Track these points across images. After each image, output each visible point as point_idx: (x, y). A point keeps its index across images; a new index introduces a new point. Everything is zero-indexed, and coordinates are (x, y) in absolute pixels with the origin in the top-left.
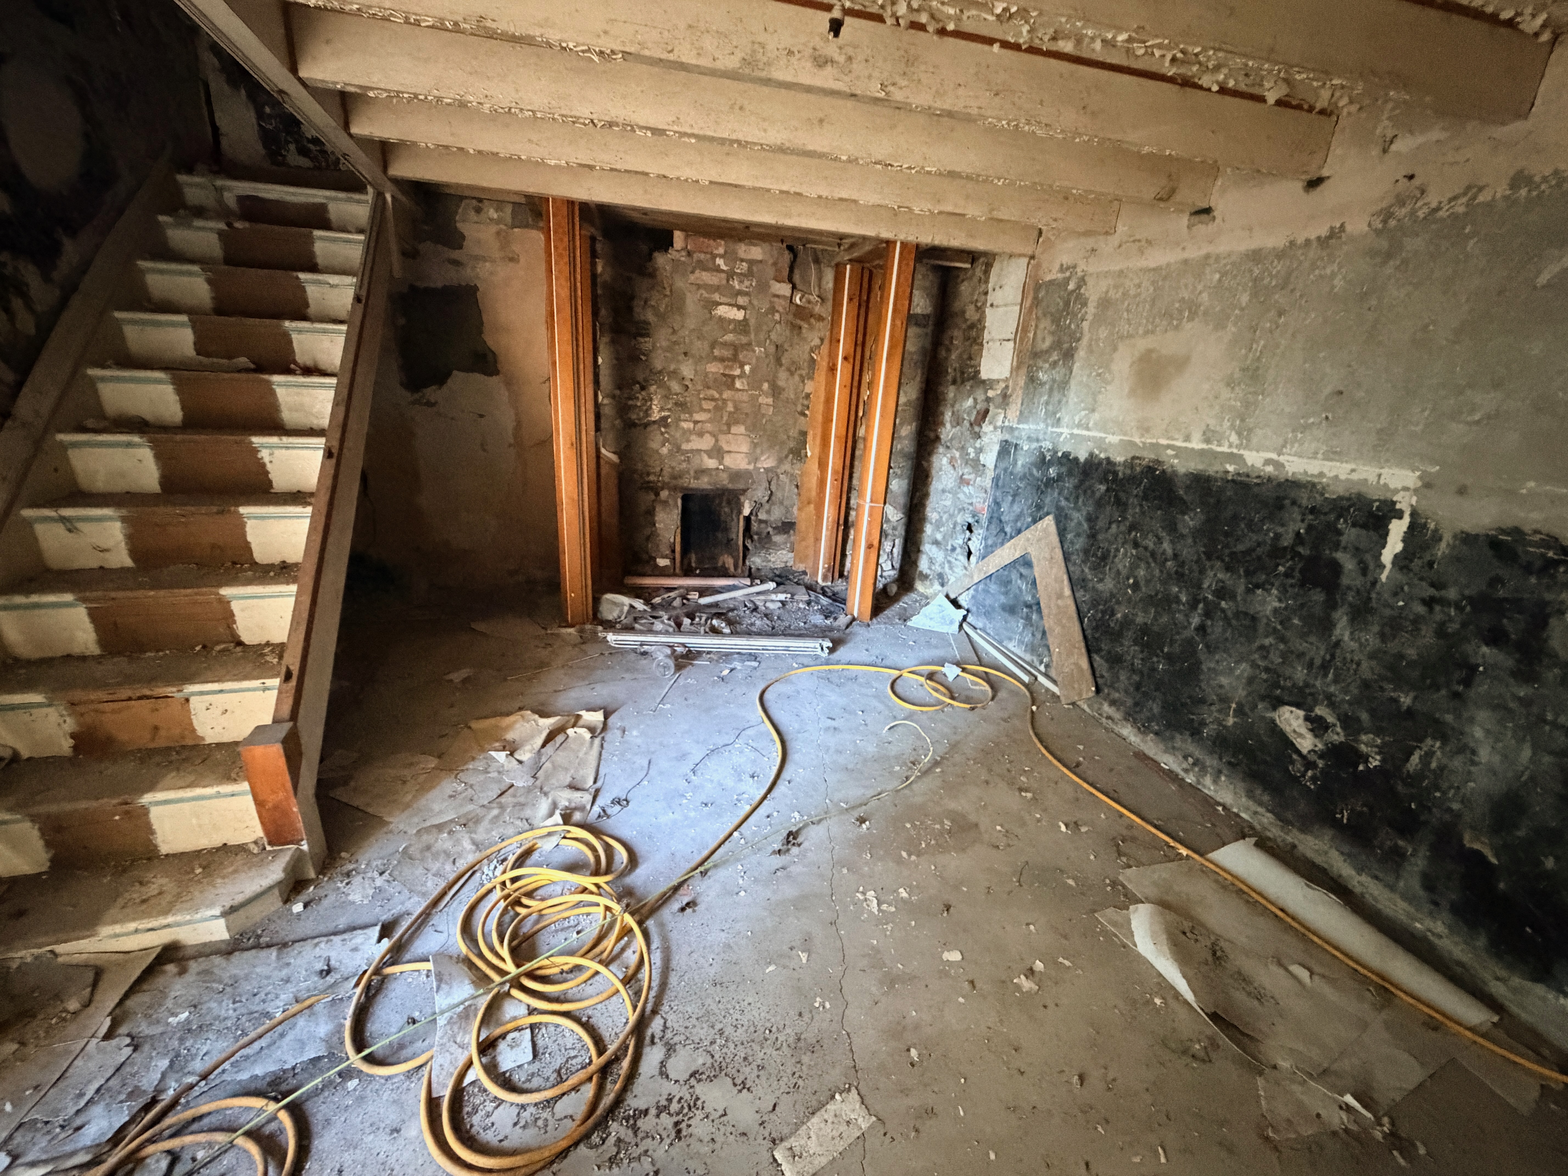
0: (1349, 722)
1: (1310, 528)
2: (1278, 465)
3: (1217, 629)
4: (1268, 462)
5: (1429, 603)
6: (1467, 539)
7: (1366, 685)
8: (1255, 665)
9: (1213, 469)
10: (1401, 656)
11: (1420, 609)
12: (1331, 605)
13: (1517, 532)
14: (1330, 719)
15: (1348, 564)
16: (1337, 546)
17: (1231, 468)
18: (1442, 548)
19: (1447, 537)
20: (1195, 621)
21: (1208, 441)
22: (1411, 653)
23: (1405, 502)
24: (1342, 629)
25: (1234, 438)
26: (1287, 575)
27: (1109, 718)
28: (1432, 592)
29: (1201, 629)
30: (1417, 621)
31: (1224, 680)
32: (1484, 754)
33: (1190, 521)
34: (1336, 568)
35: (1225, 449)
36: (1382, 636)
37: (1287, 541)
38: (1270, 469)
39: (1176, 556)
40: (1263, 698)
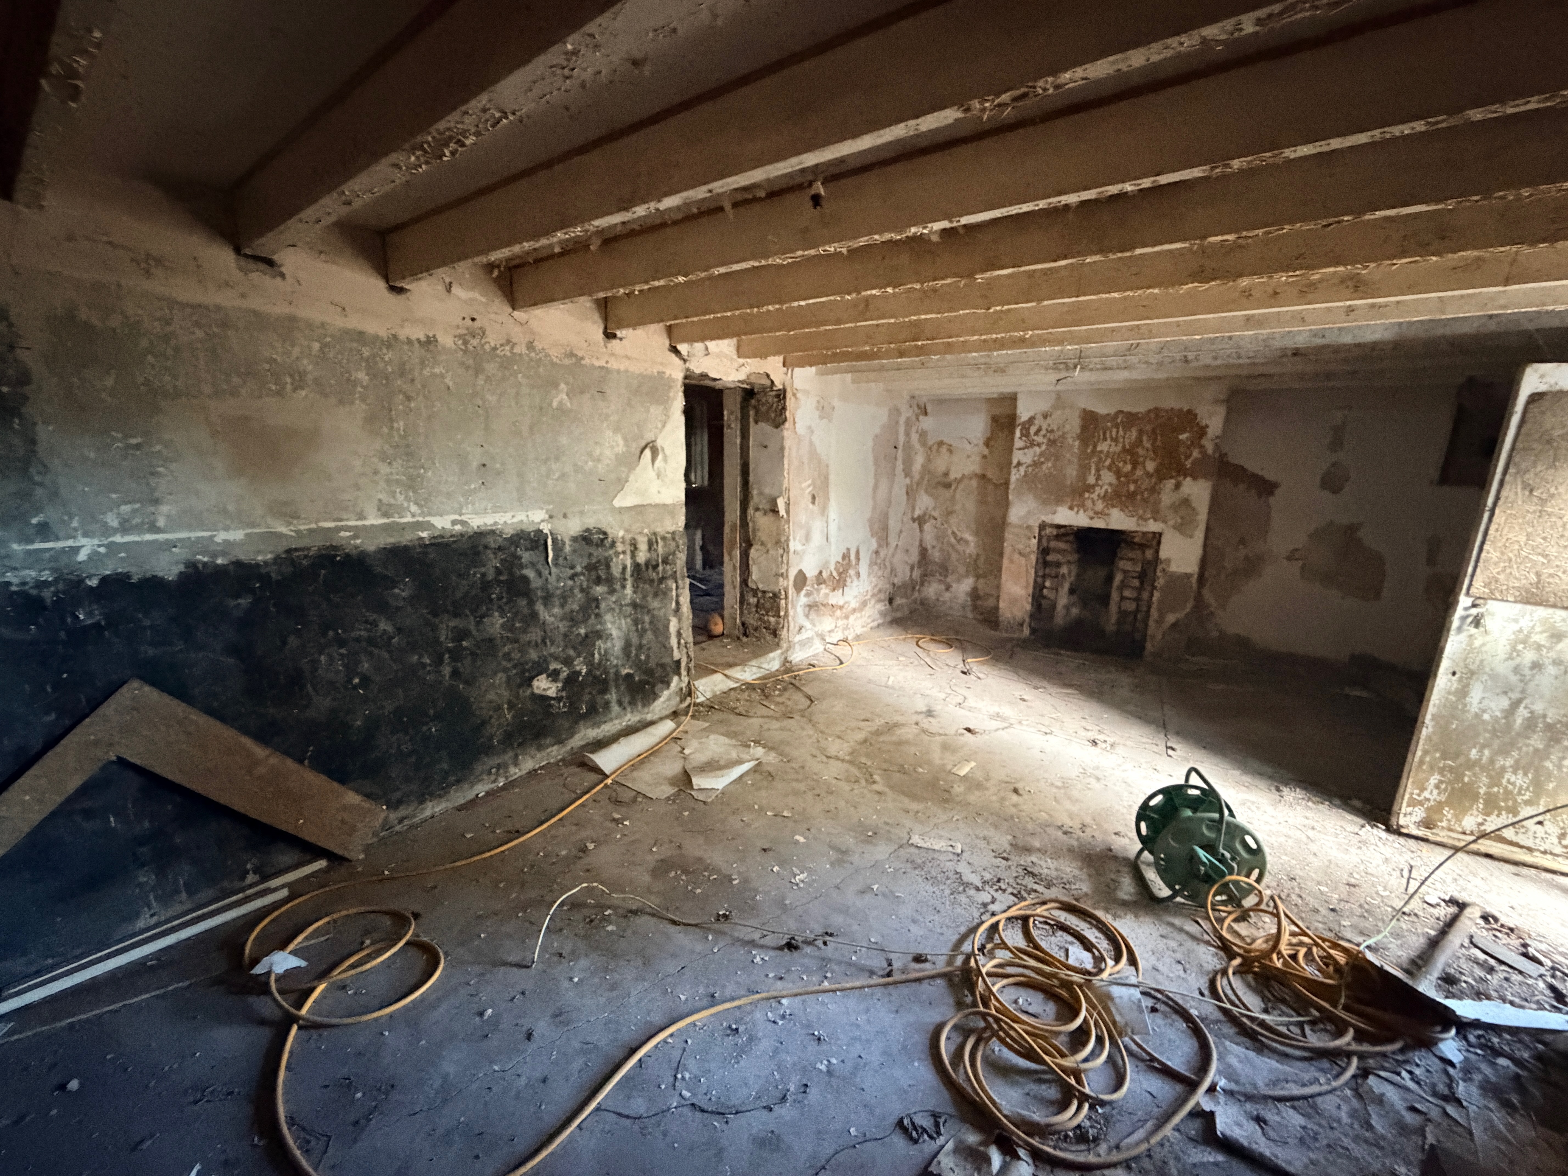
0: (568, 662)
1: (503, 561)
2: (463, 523)
3: (466, 666)
4: (454, 523)
5: (572, 578)
6: (574, 539)
7: (565, 635)
8: (505, 670)
9: (406, 538)
10: (572, 611)
11: (570, 583)
12: (531, 603)
13: (588, 530)
14: (559, 667)
15: (530, 573)
16: (522, 567)
17: (424, 534)
18: (567, 549)
19: (567, 542)
20: (447, 671)
22: (576, 607)
23: (546, 528)
24: (544, 614)
25: (414, 508)
26: (500, 598)
28: (572, 572)
30: (572, 589)
31: (491, 696)
32: (615, 633)
33: (402, 592)
35: (408, 519)
36: (562, 606)
37: (491, 576)
38: (458, 528)
39: (399, 630)
40: (520, 686)
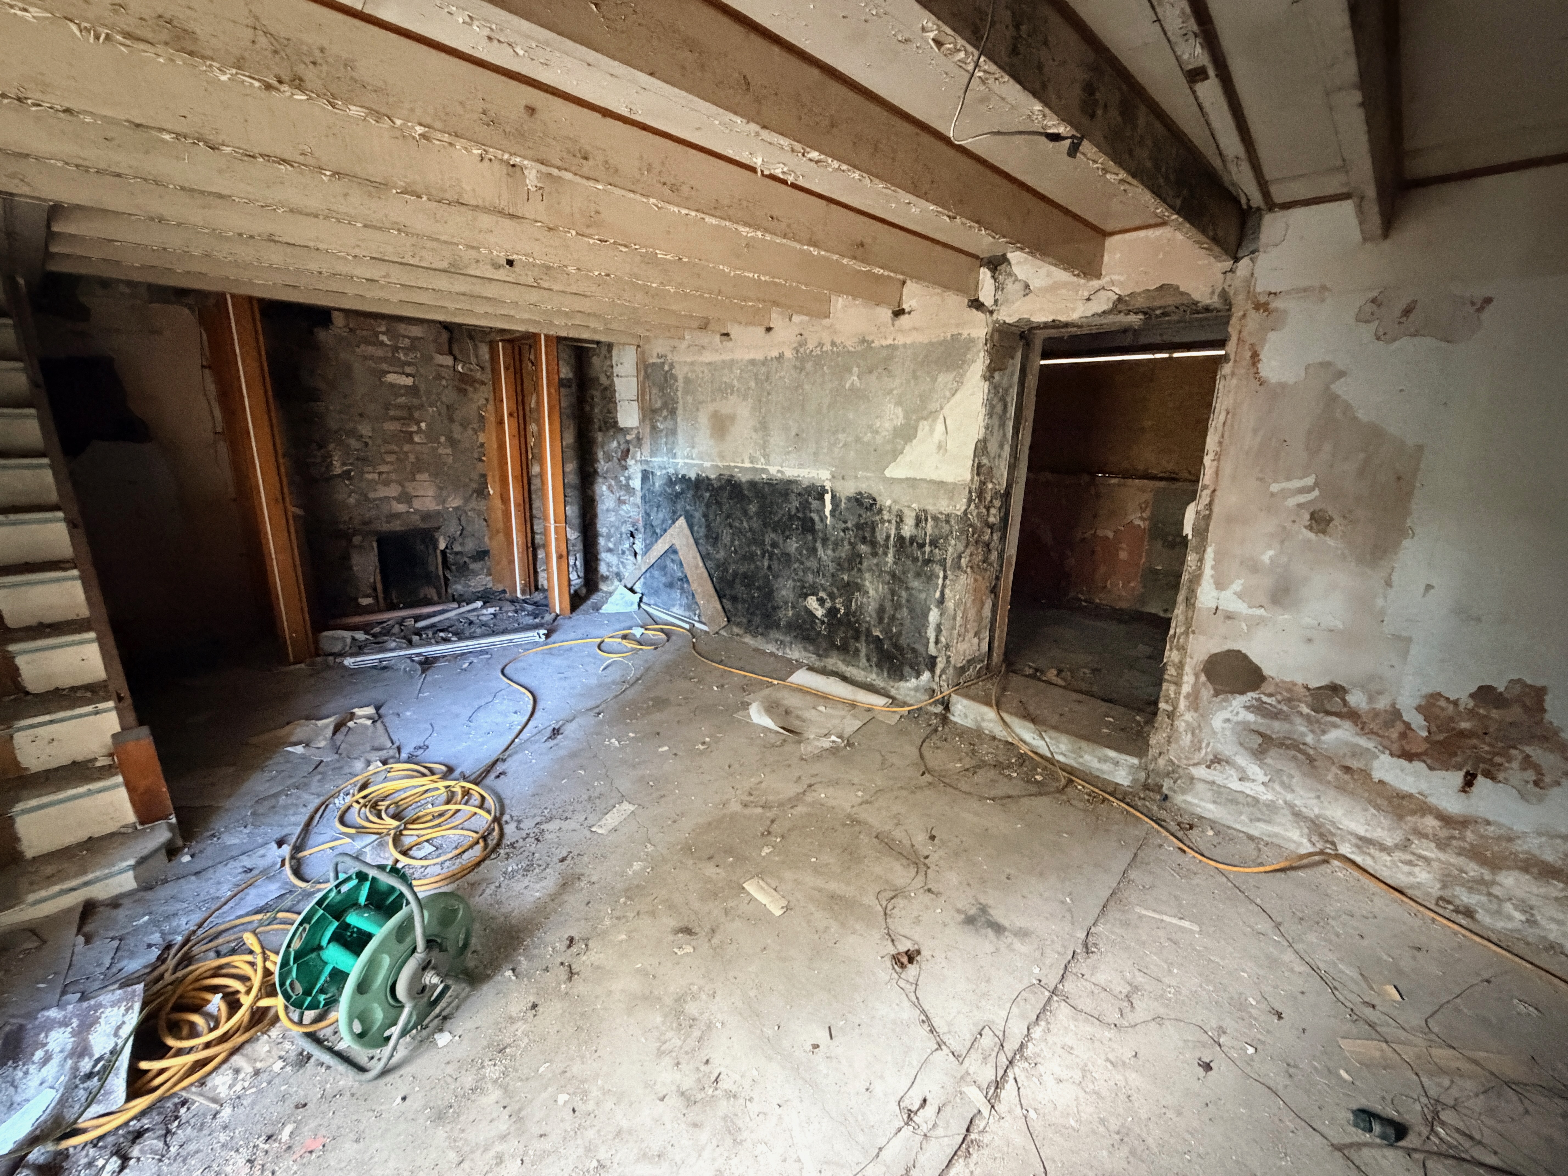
0: (832, 596)
1: (800, 503)
2: (782, 473)
3: (775, 565)
4: (778, 471)
5: (844, 531)
6: (849, 499)
7: (833, 575)
8: (794, 580)
9: (757, 478)
10: (840, 558)
11: (842, 534)
12: (815, 540)
13: (860, 493)
14: (825, 597)
15: (817, 519)
16: (811, 511)
17: (764, 476)
18: (843, 505)
19: (843, 501)
20: (766, 564)
21: (752, 462)
22: (843, 555)
23: (828, 486)
24: (820, 552)
25: (763, 460)
26: (797, 529)
27: (738, 635)
28: (844, 525)
29: (769, 567)
30: (842, 540)
31: (784, 593)
32: (872, 593)
33: (753, 508)
34: (812, 520)
35: (759, 466)
36: (834, 550)
37: (793, 512)
38: (779, 475)
39: (750, 529)
40: (800, 596)
